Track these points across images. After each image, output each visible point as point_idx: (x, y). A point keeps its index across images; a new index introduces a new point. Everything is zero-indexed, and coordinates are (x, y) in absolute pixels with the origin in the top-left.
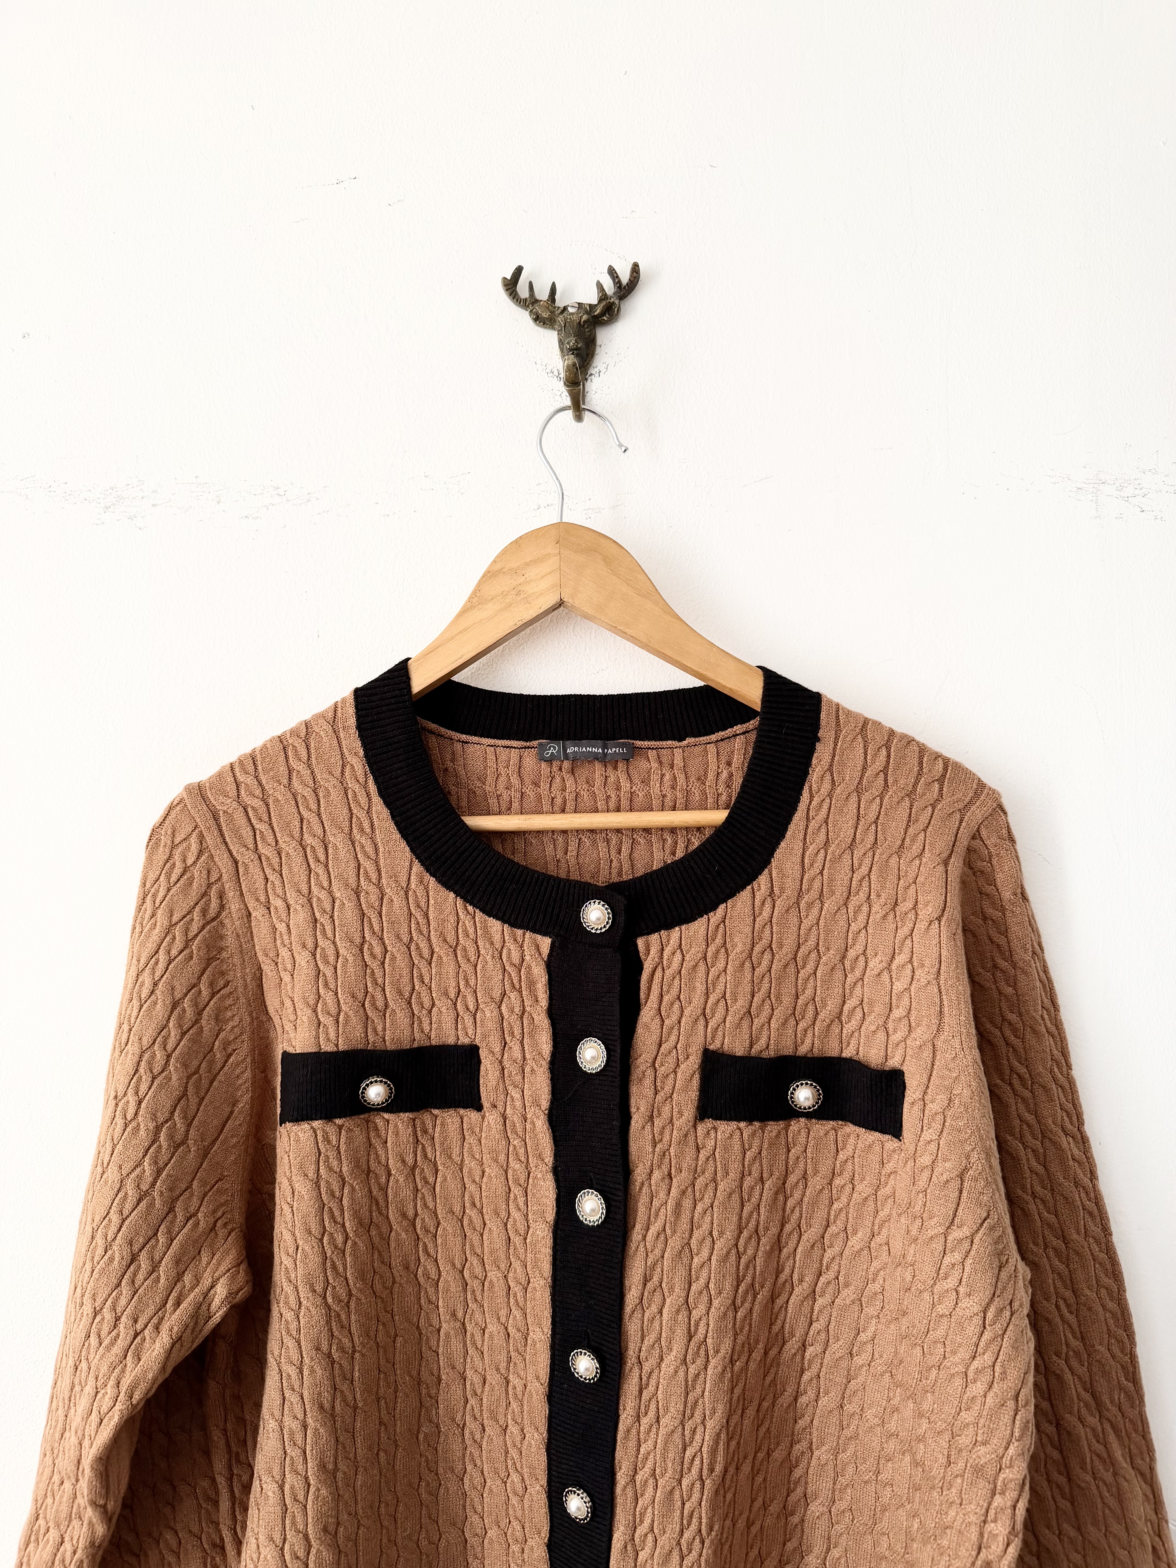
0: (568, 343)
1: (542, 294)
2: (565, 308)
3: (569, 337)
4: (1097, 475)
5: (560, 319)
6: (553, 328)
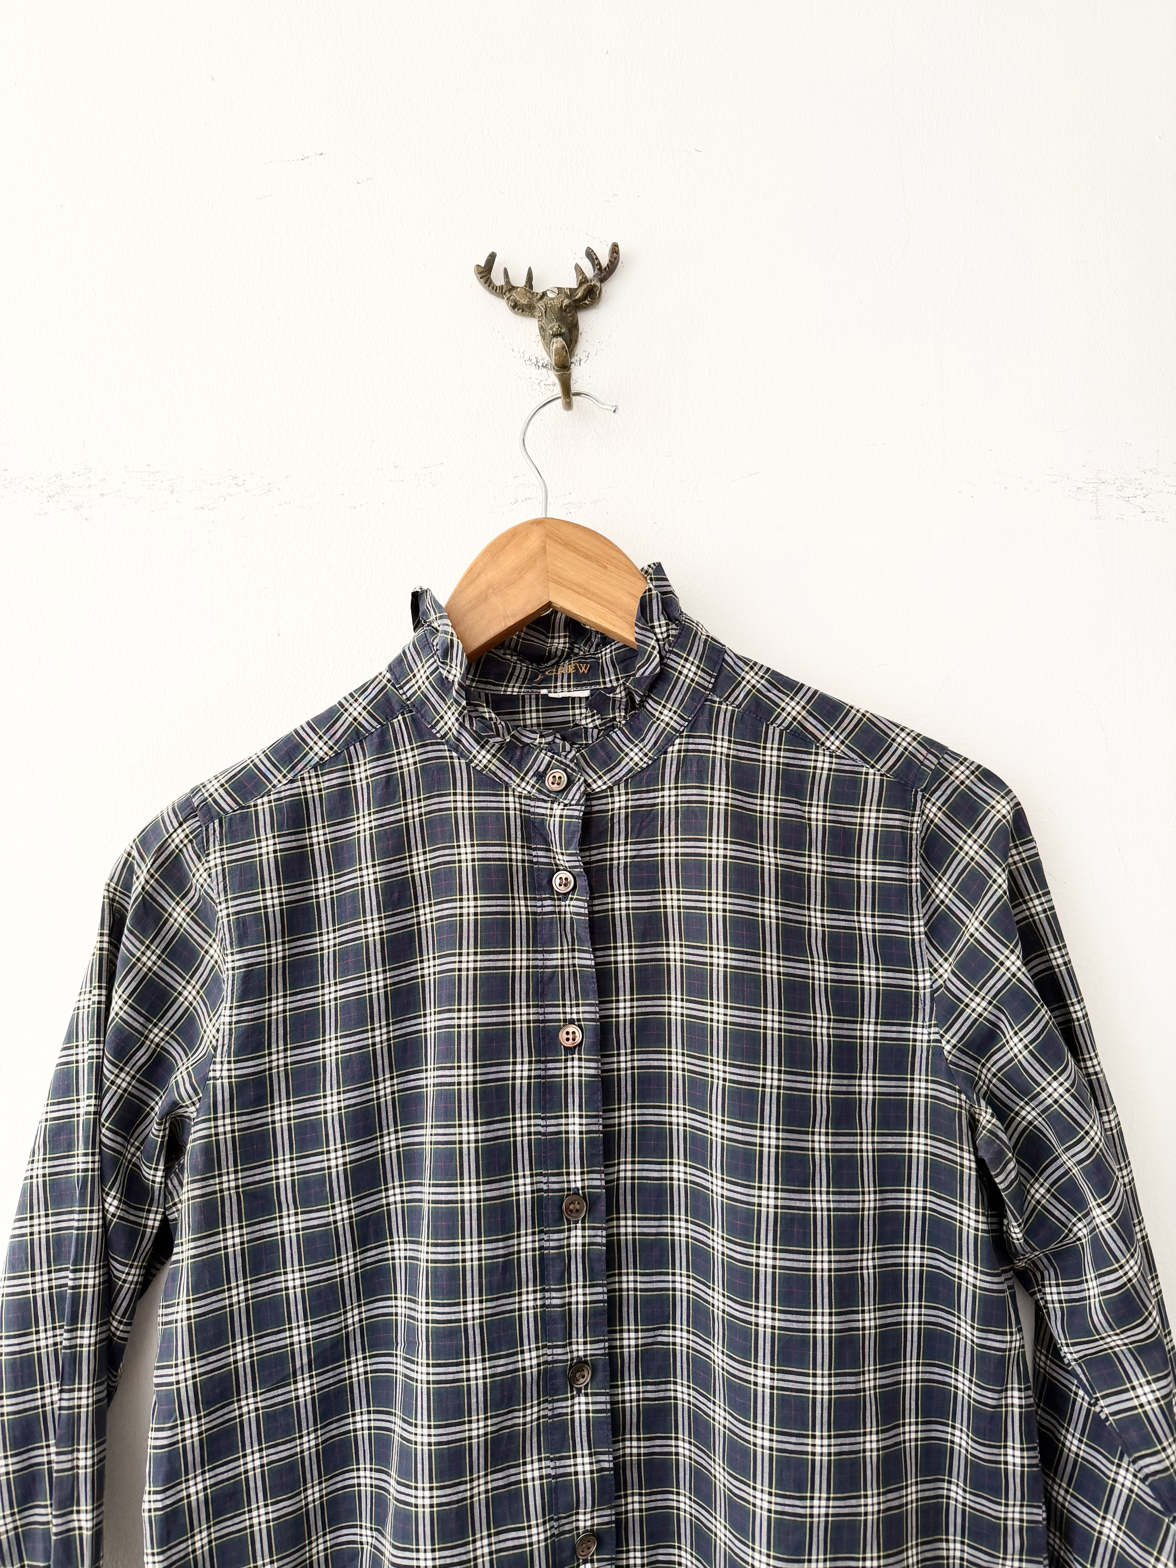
3: (551, 323)
6: (533, 316)
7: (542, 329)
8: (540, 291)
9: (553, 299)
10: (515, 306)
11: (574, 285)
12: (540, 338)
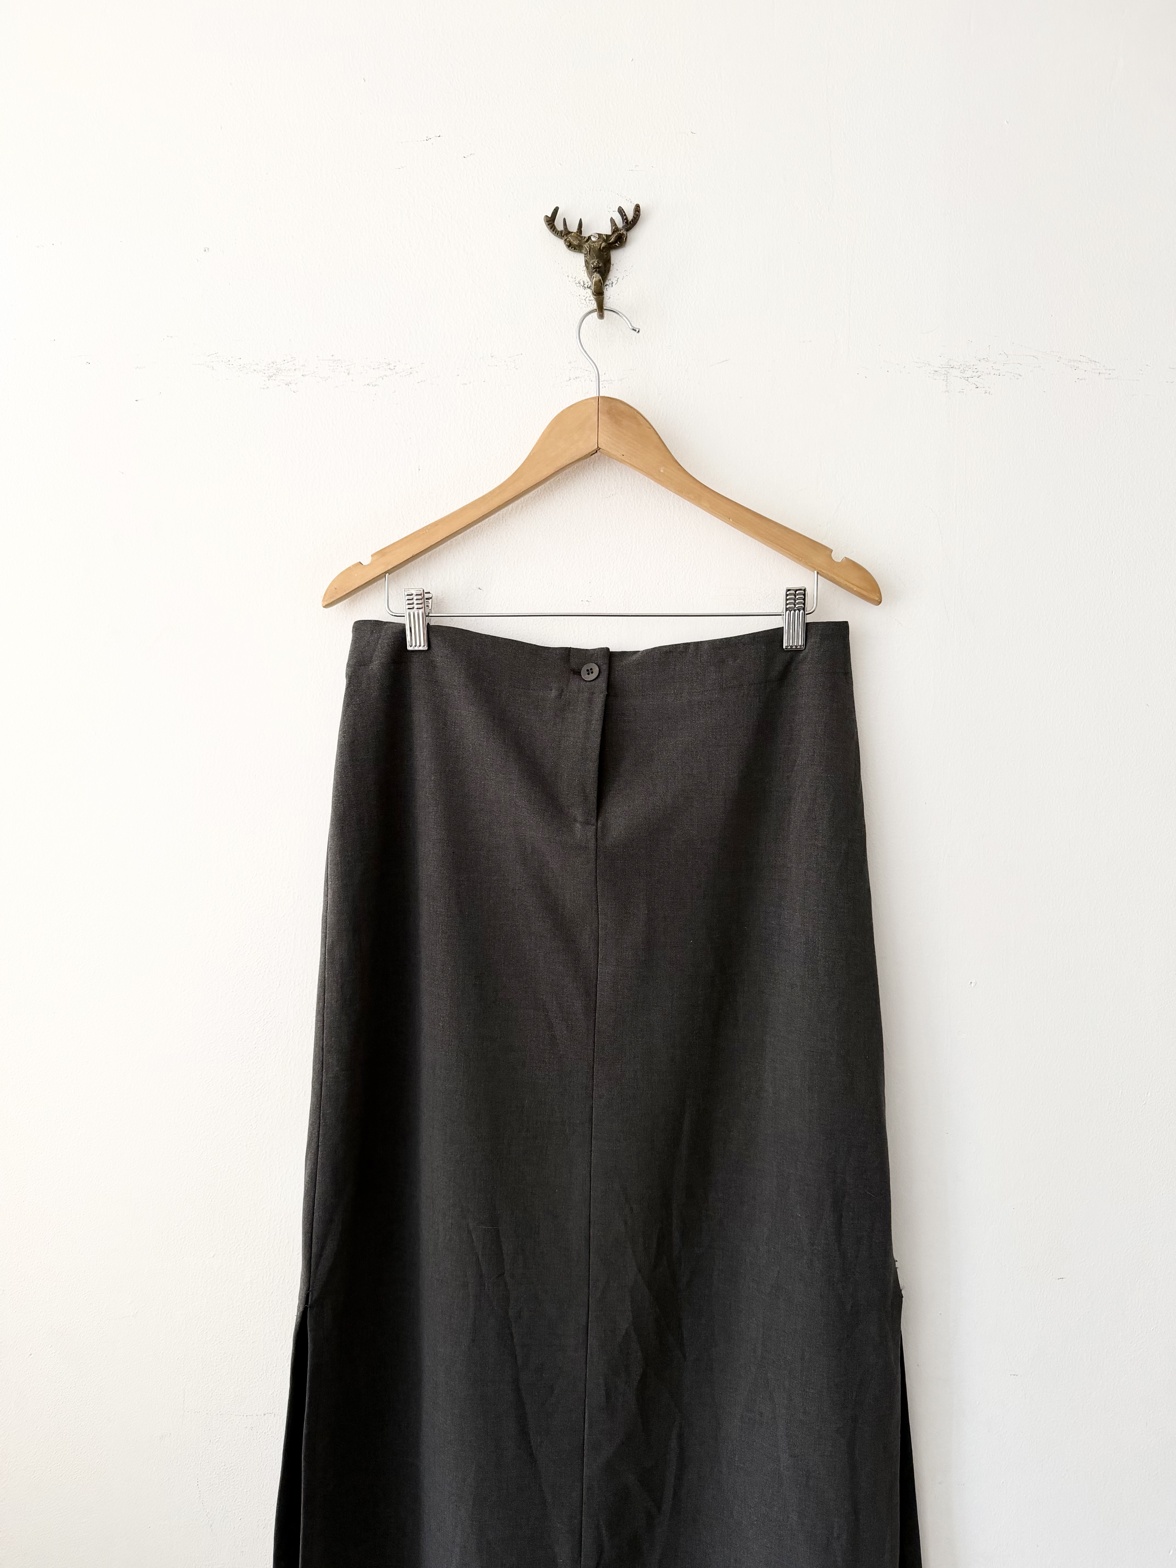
0: (593, 264)
1: (573, 228)
2: (589, 238)
3: (593, 259)
4: (948, 362)
5: (586, 246)
6: (581, 252)
7: (586, 261)
8: (587, 236)
9: (594, 242)
10: (570, 246)
11: (610, 233)
12: (585, 268)
